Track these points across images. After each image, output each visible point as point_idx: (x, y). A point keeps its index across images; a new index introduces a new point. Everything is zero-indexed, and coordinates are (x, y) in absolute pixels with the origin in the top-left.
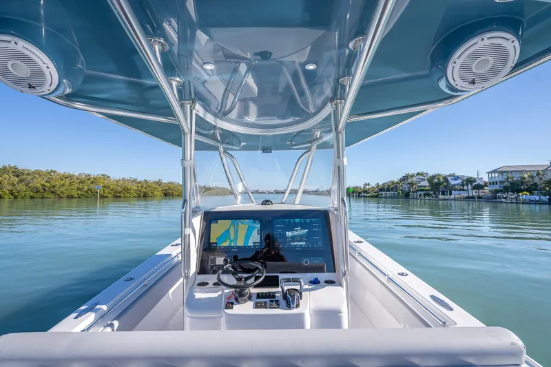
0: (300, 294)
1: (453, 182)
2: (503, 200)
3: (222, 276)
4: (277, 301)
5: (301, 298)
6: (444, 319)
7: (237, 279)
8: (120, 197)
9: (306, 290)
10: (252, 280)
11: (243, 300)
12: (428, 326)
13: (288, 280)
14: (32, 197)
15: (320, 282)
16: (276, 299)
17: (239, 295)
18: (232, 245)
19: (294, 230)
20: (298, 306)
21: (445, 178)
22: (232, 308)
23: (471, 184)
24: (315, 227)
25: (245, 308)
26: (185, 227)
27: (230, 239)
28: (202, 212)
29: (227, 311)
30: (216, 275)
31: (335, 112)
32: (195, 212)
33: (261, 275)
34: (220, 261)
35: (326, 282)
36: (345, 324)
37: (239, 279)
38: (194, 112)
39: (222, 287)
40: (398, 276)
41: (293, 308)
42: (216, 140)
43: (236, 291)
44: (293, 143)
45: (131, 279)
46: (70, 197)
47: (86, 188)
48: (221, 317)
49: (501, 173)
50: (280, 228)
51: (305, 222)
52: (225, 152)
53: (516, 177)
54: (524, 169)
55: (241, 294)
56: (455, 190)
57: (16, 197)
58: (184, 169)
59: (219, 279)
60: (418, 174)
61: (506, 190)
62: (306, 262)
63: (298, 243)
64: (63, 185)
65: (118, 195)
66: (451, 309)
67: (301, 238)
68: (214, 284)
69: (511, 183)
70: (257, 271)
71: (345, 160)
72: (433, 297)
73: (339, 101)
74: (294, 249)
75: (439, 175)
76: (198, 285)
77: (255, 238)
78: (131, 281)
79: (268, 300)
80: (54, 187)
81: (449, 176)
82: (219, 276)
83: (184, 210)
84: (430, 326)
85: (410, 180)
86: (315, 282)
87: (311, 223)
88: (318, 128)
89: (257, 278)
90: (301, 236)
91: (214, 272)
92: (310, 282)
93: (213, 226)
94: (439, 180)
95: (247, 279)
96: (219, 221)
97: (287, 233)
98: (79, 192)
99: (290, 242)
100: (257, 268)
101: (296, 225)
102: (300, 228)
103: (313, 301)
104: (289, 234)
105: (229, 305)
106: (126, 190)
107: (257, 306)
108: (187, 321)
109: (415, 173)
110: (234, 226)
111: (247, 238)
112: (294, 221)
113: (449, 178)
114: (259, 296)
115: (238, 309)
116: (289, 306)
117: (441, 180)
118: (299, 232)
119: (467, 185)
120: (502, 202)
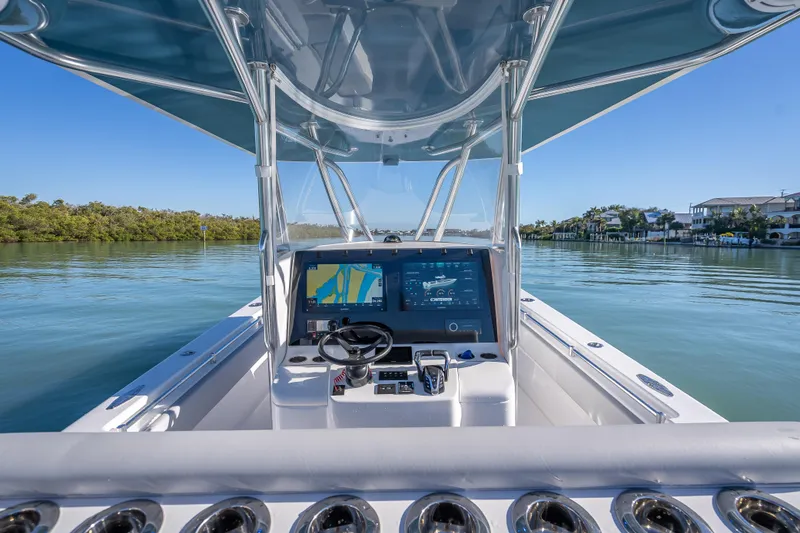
0: (446, 373)
1: (651, 220)
2: (698, 243)
3: (325, 348)
4: (410, 384)
5: (446, 379)
6: (661, 408)
7: (349, 352)
8: (222, 239)
9: (454, 366)
10: (372, 353)
11: (359, 382)
12: (638, 421)
13: (427, 354)
14: (132, 240)
15: (473, 357)
16: (409, 380)
17: (354, 375)
18: (340, 301)
19: (434, 280)
20: (442, 390)
21: (642, 215)
22: (342, 393)
23: (669, 222)
24: (468, 275)
25: (363, 394)
26: (267, 274)
27: (337, 291)
28: (293, 251)
29: (336, 398)
30: (318, 346)
31: (508, 87)
32: (281, 252)
33: (385, 346)
34: (321, 325)
35: (483, 356)
36: (512, 420)
37: (352, 352)
38: (273, 83)
39: (327, 362)
40: (588, 347)
41: (435, 393)
42: (311, 138)
43: (347, 369)
44: (432, 147)
45: (191, 353)
46: (170, 239)
47: (184, 229)
48: (326, 406)
49: (710, 207)
50: (413, 277)
51: (453, 266)
52: (326, 159)
53: (724, 213)
54: (738, 203)
55: (356, 374)
56: (652, 231)
57: (116, 240)
58: (261, 181)
59: (322, 351)
60: (611, 208)
61: (708, 230)
62: (453, 327)
63: (441, 299)
64: (161, 225)
65: (220, 237)
66: (670, 394)
67: (446, 292)
68: (315, 360)
69: (716, 221)
70: (379, 341)
71: (520, 166)
72: (642, 377)
73: (515, 62)
74: (434, 307)
75: (635, 210)
76: (292, 360)
77: (375, 292)
78: (191, 356)
79: (396, 382)
80: (152, 227)
81: (649, 211)
82: (321, 347)
83: (264, 248)
84: (640, 422)
85: (596, 217)
86: (467, 356)
87: (461, 268)
88: (474, 119)
89: (379, 351)
90: (447, 289)
91: (315, 342)
92: (459, 356)
93: (311, 273)
94: (633, 216)
95: (364, 351)
96: (319, 266)
97: (425, 284)
98: (177, 233)
99: (429, 297)
100: (380, 336)
101: (437, 272)
102: (444, 276)
103: (464, 383)
104: (427, 285)
105: (338, 390)
106: (227, 230)
107: (380, 390)
108: (276, 412)
109: (607, 206)
110: (344, 274)
111: (363, 292)
112: (435, 265)
113: (646, 214)
114: (383, 376)
115: (351, 395)
116: (428, 391)
117: (637, 216)
118: (443, 282)
119: (664, 224)
120: (696, 246)
